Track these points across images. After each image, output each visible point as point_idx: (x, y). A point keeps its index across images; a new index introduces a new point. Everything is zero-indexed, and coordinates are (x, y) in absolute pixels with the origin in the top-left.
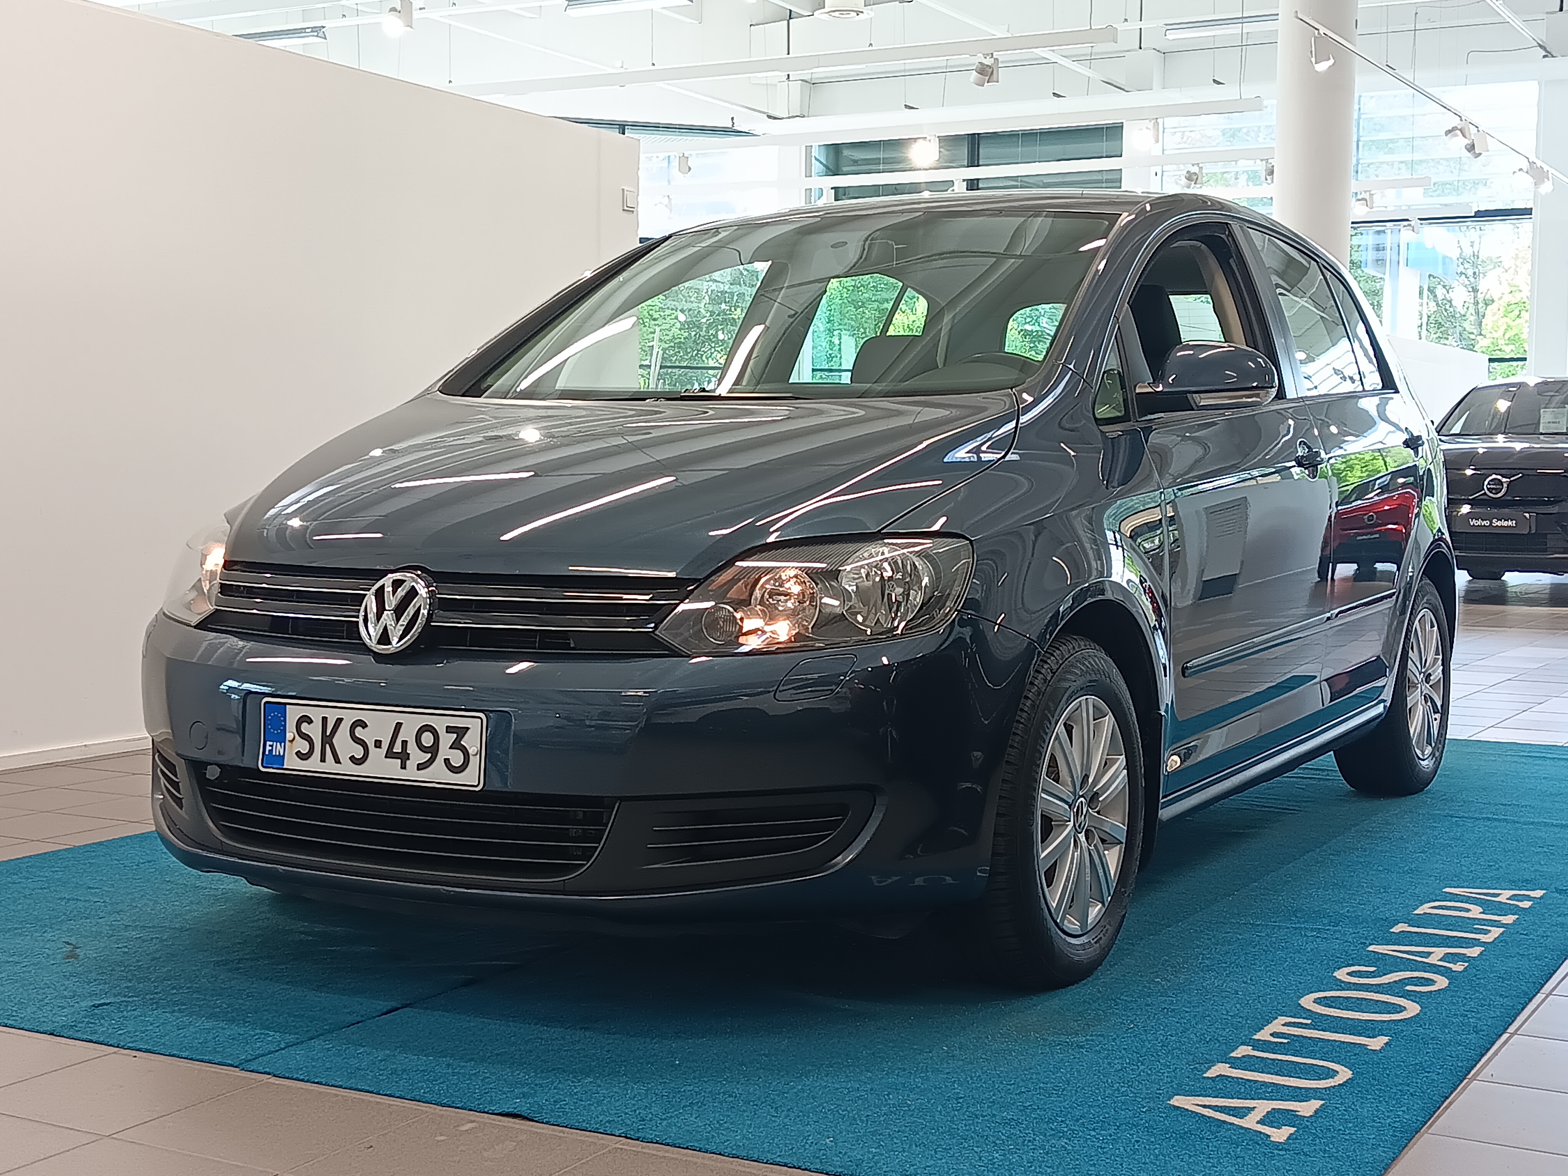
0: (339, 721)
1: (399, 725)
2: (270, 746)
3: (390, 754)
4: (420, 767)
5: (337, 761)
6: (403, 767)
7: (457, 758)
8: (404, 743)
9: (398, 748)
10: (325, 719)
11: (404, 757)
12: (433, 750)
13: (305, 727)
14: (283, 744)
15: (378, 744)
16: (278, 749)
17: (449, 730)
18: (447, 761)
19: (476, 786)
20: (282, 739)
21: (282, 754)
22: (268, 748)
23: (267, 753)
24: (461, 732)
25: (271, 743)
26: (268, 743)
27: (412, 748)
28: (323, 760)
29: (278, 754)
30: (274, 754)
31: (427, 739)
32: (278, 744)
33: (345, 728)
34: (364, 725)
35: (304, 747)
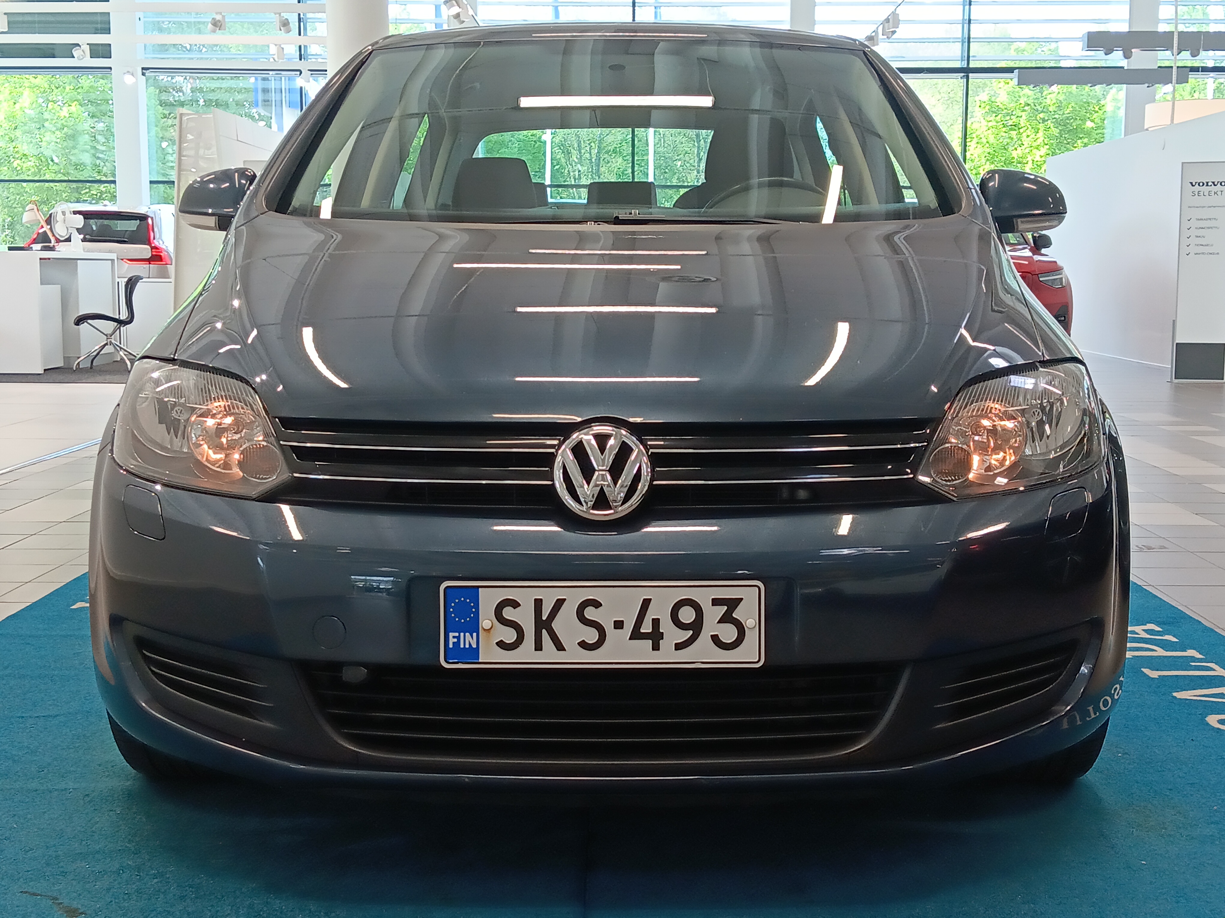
0: (560, 603)
1: (646, 603)
2: (454, 637)
3: (636, 635)
4: (679, 647)
5: (560, 647)
6: (656, 647)
7: (729, 633)
8: (656, 623)
9: (647, 628)
10: (538, 603)
11: (656, 637)
12: (697, 626)
13: (508, 613)
14: (475, 634)
15: (619, 625)
16: (468, 640)
17: (716, 602)
18: (715, 639)
19: (757, 662)
20: (473, 627)
21: (474, 646)
22: (452, 641)
23: (451, 646)
24: (733, 604)
25: (457, 634)
26: (451, 635)
27: (667, 627)
28: (538, 647)
29: (467, 646)
30: (462, 646)
31: (687, 615)
32: (467, 634)
33: (569, 611)
34: (597, 604)
35: (510, 636)
